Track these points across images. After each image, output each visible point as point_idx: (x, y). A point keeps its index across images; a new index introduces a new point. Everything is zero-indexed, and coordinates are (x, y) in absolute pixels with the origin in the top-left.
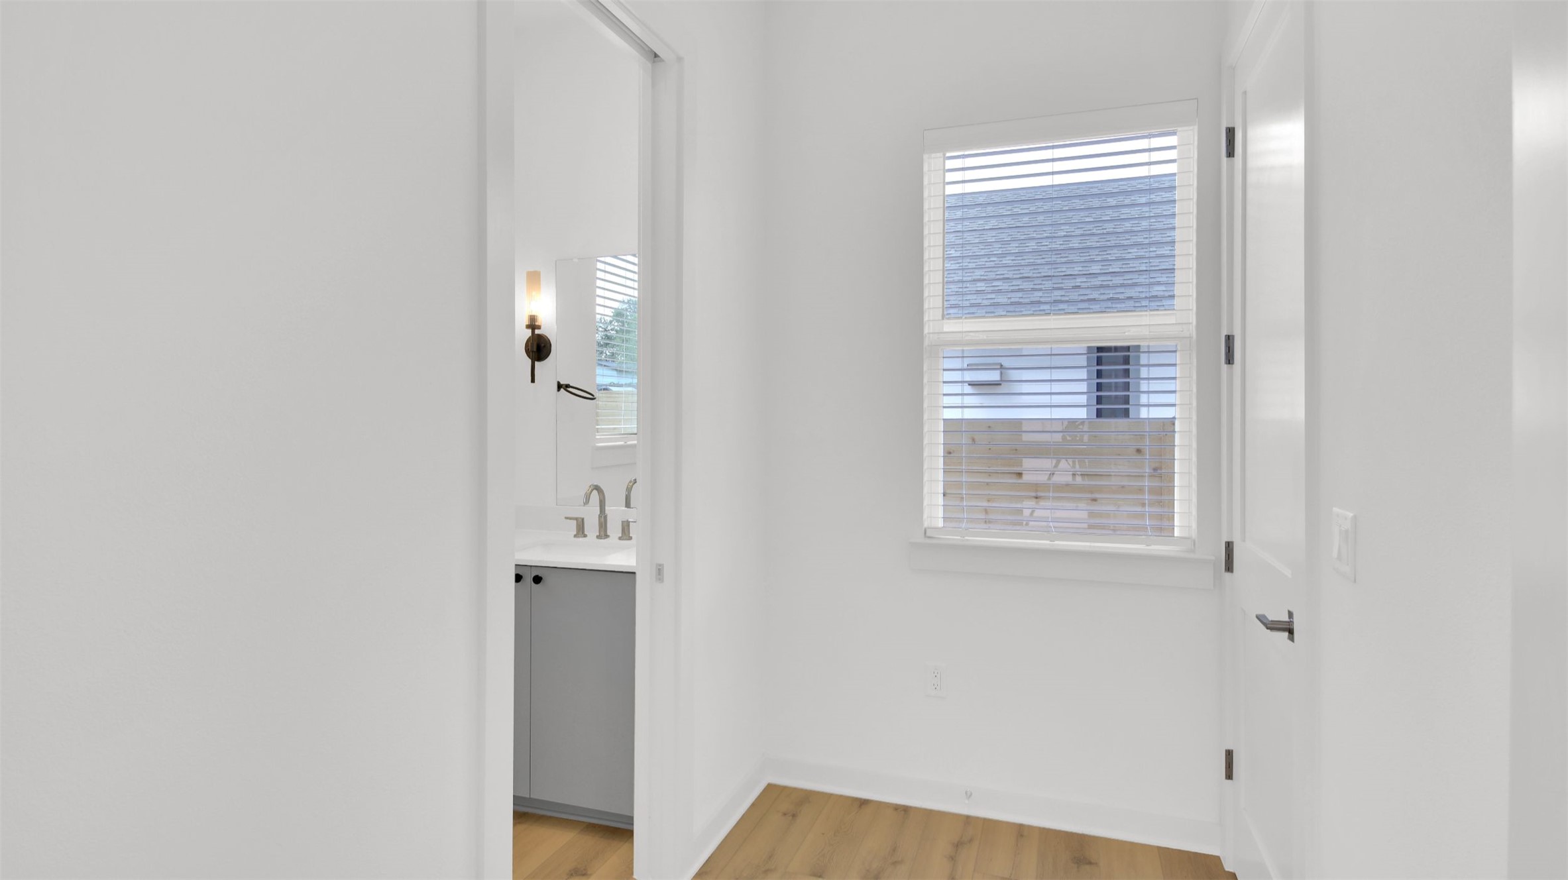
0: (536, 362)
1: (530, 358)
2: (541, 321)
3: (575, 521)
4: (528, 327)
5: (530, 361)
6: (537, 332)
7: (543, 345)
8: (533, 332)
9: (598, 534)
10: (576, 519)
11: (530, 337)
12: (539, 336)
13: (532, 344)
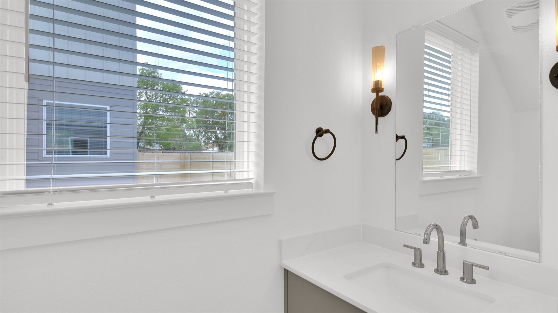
0: (379, 118)
1: (375, 115)
2: (384, 85)
3: (412, 251)
4: (373, 90)
5: (375, 117)
6: (380, 94)
7: (385, 103)
8: (377, 95)
9: (436, 267)
10: (415, 249)
11: (375, 99)
12: (383, 97)
13: (376, 103)
